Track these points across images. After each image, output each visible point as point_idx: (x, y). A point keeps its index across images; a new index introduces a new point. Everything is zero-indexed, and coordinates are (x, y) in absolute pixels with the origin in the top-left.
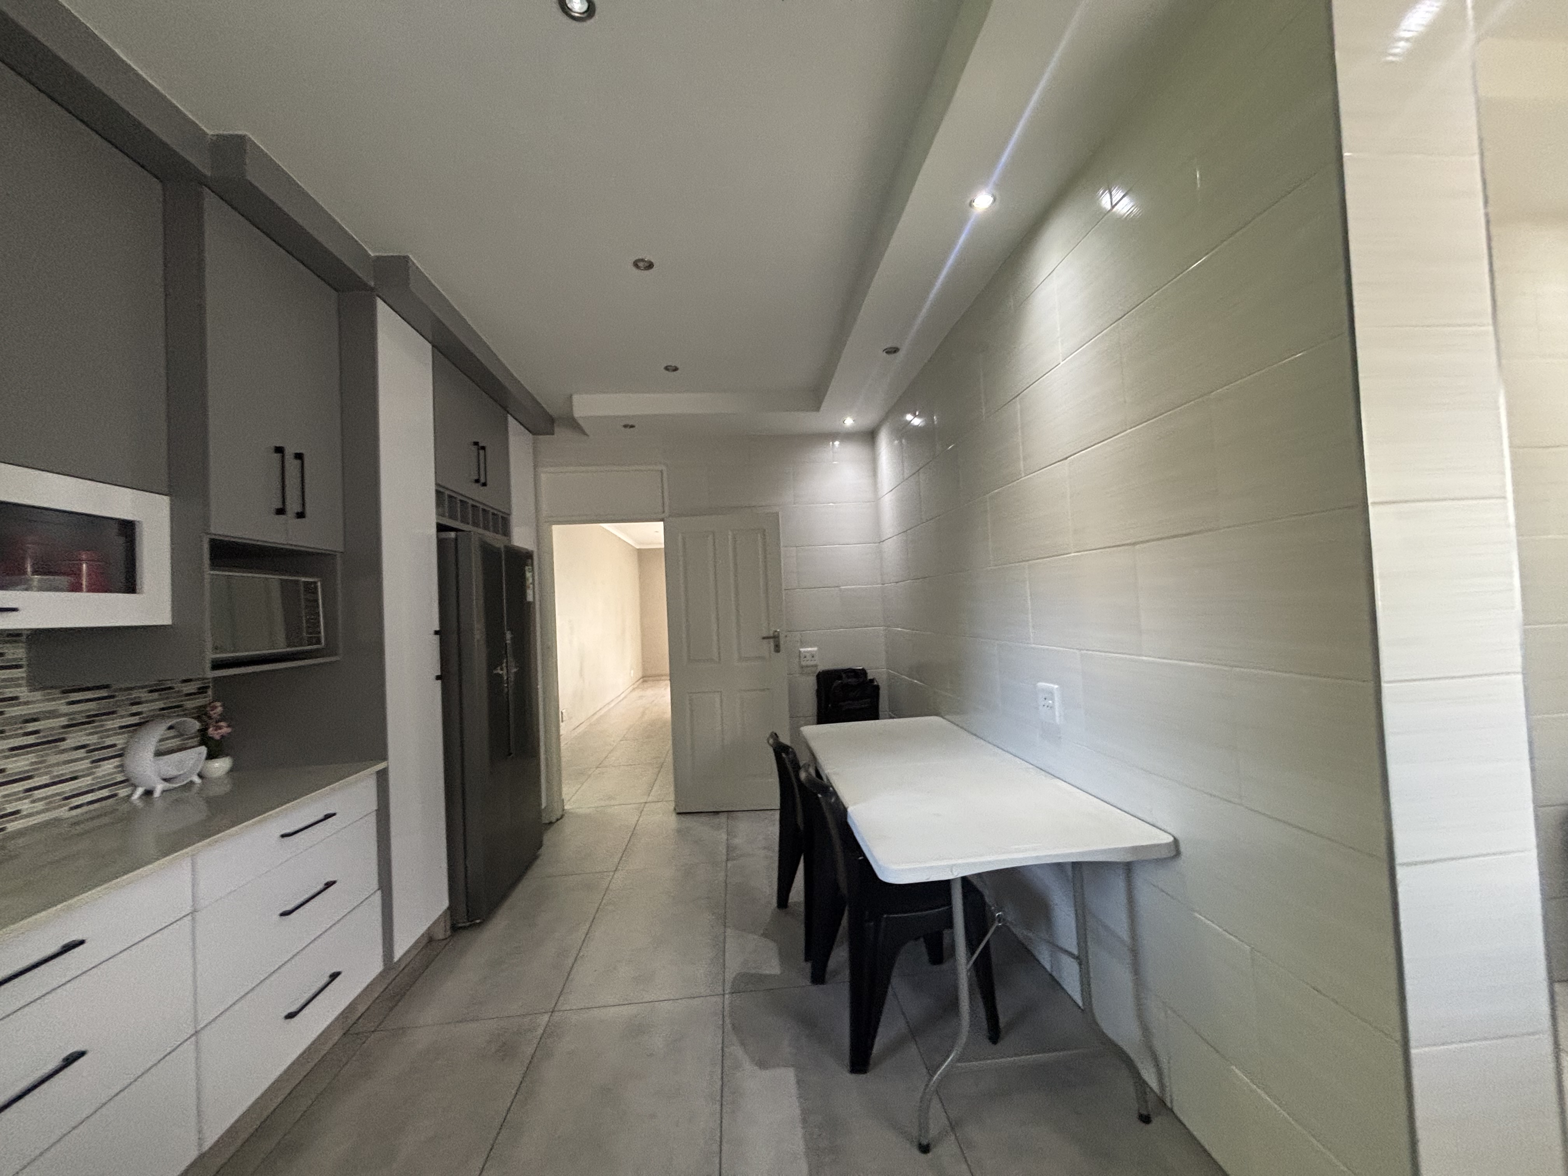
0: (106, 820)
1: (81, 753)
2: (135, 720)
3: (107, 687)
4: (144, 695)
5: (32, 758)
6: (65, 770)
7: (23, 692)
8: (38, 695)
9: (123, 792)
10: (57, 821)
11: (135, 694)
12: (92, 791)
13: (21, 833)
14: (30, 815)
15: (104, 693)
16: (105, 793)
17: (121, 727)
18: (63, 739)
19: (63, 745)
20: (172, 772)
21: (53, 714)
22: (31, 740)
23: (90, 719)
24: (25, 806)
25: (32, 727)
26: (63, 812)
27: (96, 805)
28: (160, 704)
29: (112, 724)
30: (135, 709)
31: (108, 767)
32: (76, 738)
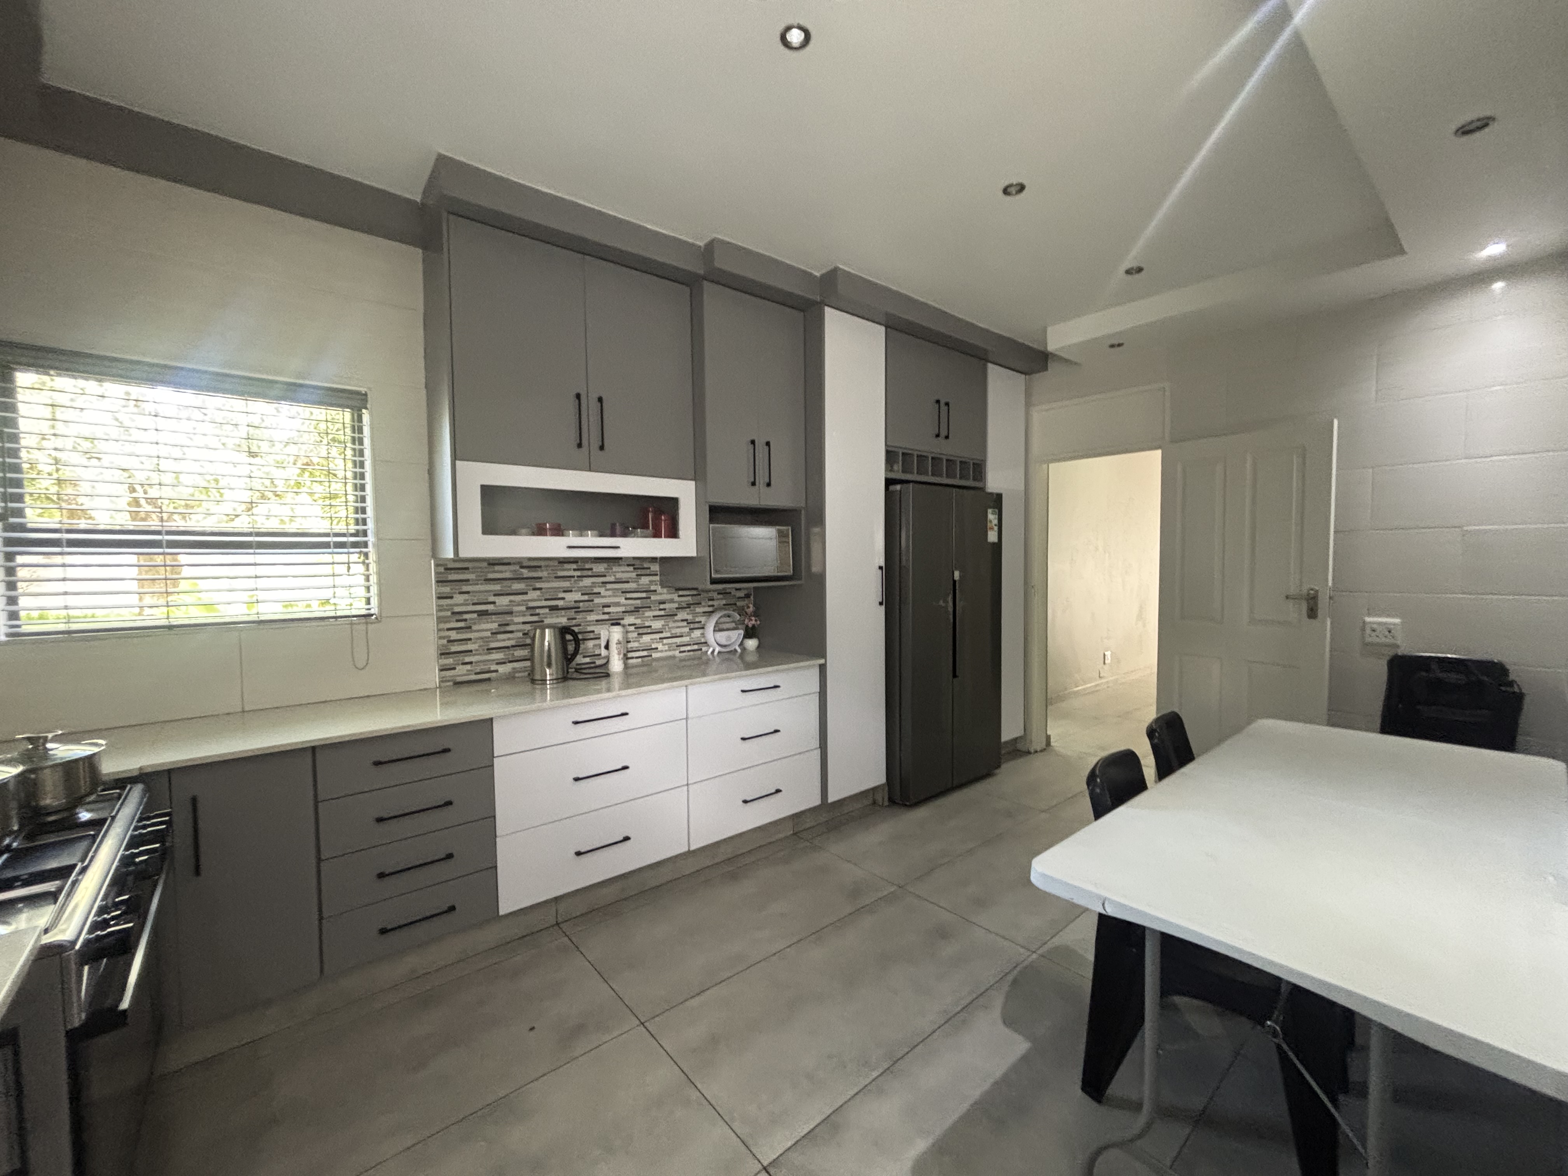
0: (696, 662)
1: (685, 624)
2: (711, 609)
3: (696, 589)
4: (715, 595)
5: (662, 622)
6: (678, 631)
7: (659, 588)
8: (665, 590)
9: (704, 649)
10: (674, 657)
11: (710, 595)
12: (690, 645)
13: (658, 660)
14: (662, 651)
15: (695, 592)
16: (696, 647)
17: (704, 612)
18: (676, 615)
19: (676, 618)
20: (724, 642)
21: (672, 601)
22: (662, 613)
23: (689, 606)
24: (660, 646)
25: (662, 606)
26: (677, 653)
27: (692, 653)
28: (724, 602)
29: (698, 610)
30: (711, 603)
31: (697, 633)
32: (682, 615)
